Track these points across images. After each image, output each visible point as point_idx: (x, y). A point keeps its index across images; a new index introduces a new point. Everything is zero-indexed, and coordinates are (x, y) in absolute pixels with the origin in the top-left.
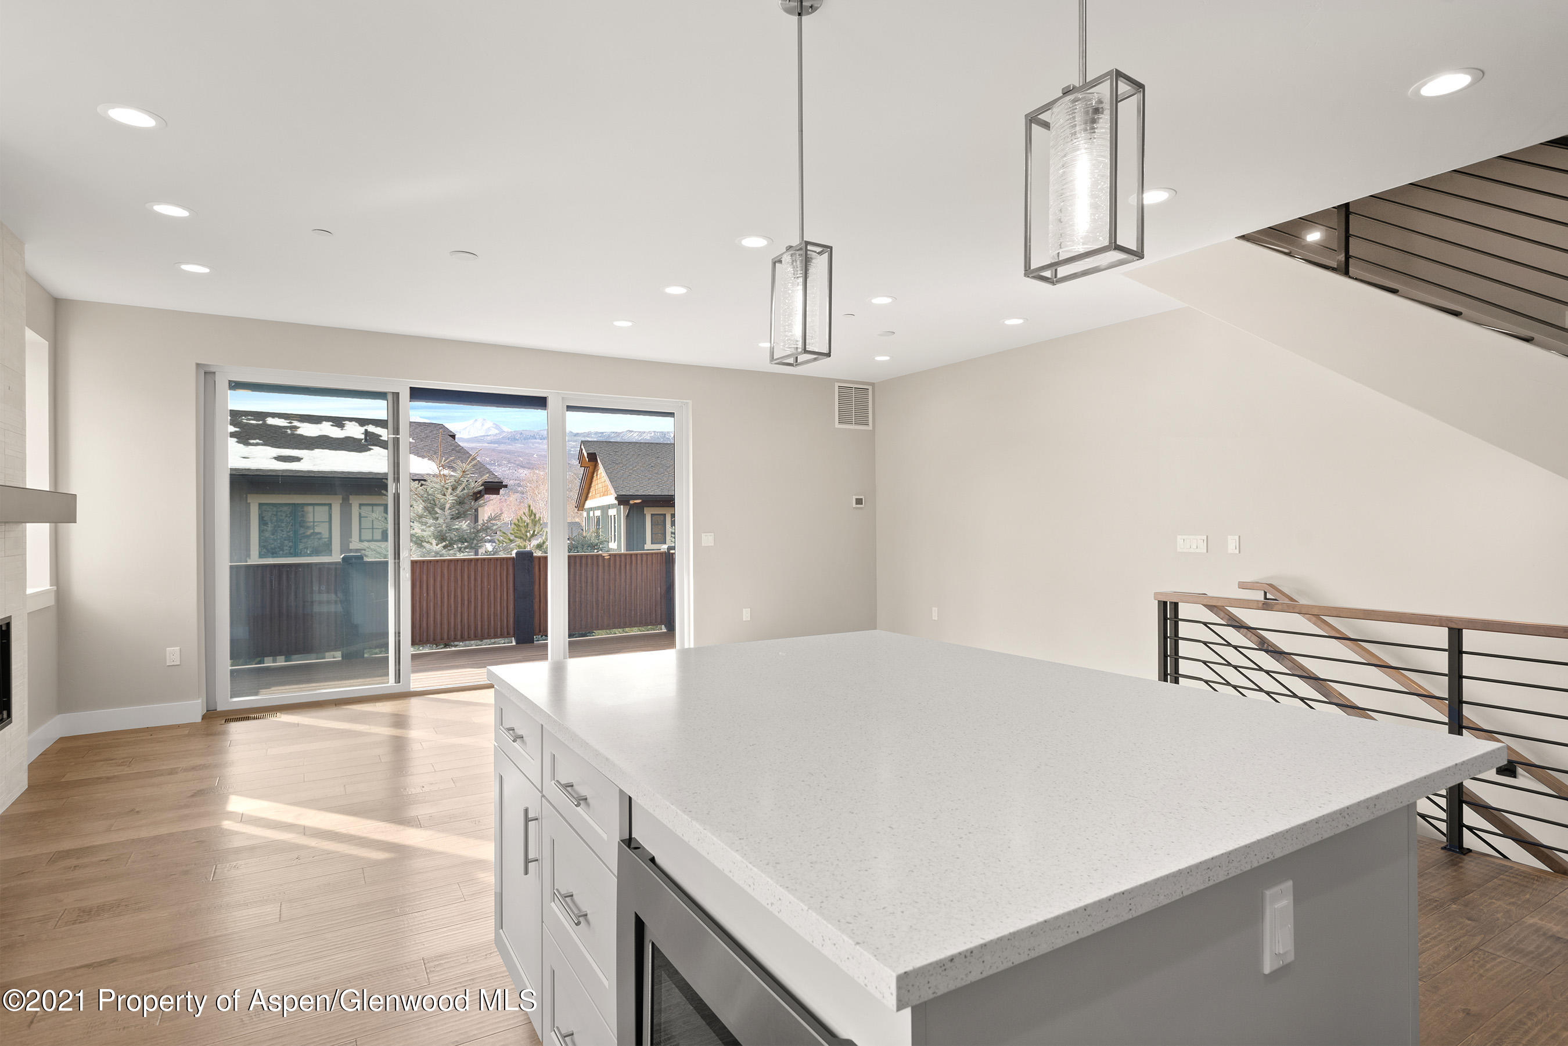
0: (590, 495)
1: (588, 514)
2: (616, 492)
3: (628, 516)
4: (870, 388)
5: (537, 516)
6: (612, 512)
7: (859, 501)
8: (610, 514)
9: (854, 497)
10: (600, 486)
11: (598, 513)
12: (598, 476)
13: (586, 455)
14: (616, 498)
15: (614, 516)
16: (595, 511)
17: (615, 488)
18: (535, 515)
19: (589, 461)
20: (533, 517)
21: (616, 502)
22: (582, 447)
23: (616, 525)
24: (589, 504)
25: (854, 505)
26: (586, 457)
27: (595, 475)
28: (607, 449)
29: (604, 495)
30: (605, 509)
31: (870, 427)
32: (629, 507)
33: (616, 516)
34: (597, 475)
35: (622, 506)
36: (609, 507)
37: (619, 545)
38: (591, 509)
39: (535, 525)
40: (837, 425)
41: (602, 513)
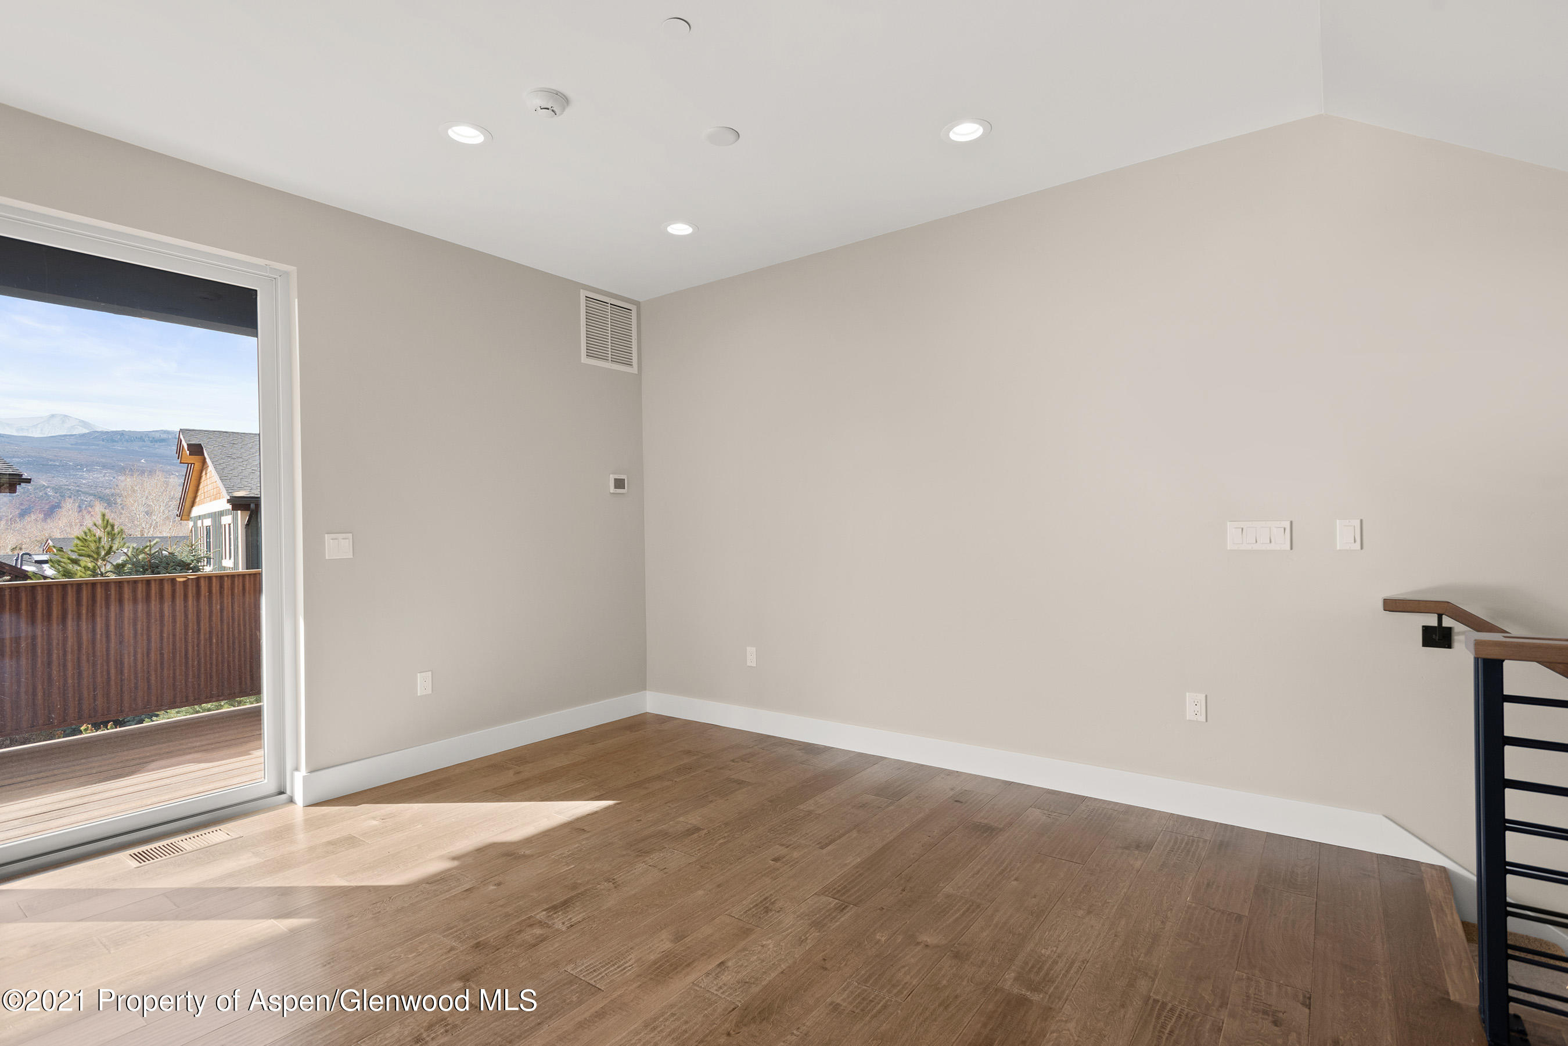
0: (198, 500)
1: (195, 524)
2: (229, 493)
3: (247, 525)
4: (633, 308)
5: (116, 527)
6: (227, 520)
7: (619, 484)
8: (223, 523)
9: (612, 478)
10: (210, 487)
11: (208, 522)
12: (208, 474)
13: (186, 447)
14: (229, 501)
15: (229, 525)
16: (205, 521)
17: (228, 489)
18: (113, 526)
19: (190, 455)
20: (109, 529)
21: (229, 507)
22: (181, 436)
23: (232, 537)
24: (196, 512)
25: (612, 489)
26: (186, 449)
27: (204, 473)
28: (219, 440)
29: (215, 499)
30: (217, 516)
31: (634, 370)
32: (249, 512)
33: (232, 526)
34: (206, 474)
35: (239, 512)
36: (221, 514)
37: (236, 563)
38: (199, 517)
39: (113, 540)
40: (584, 360)
41: (214, 522)
